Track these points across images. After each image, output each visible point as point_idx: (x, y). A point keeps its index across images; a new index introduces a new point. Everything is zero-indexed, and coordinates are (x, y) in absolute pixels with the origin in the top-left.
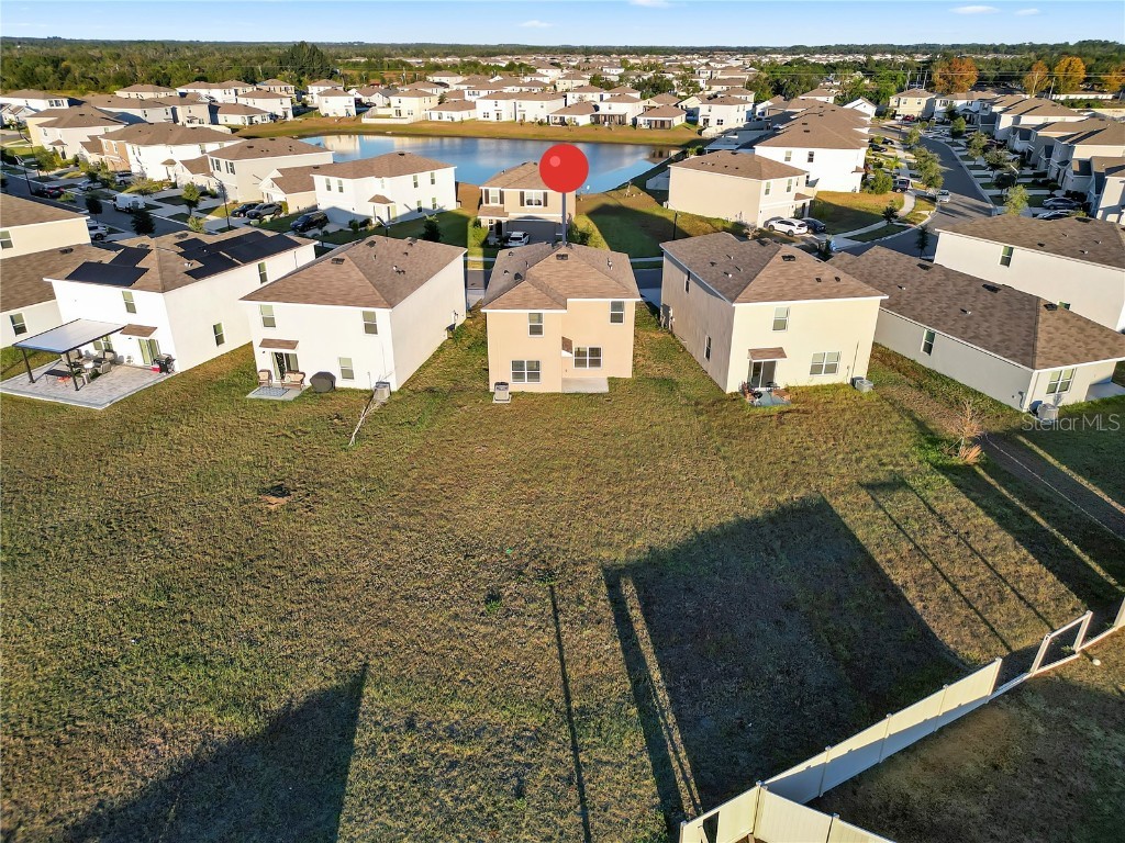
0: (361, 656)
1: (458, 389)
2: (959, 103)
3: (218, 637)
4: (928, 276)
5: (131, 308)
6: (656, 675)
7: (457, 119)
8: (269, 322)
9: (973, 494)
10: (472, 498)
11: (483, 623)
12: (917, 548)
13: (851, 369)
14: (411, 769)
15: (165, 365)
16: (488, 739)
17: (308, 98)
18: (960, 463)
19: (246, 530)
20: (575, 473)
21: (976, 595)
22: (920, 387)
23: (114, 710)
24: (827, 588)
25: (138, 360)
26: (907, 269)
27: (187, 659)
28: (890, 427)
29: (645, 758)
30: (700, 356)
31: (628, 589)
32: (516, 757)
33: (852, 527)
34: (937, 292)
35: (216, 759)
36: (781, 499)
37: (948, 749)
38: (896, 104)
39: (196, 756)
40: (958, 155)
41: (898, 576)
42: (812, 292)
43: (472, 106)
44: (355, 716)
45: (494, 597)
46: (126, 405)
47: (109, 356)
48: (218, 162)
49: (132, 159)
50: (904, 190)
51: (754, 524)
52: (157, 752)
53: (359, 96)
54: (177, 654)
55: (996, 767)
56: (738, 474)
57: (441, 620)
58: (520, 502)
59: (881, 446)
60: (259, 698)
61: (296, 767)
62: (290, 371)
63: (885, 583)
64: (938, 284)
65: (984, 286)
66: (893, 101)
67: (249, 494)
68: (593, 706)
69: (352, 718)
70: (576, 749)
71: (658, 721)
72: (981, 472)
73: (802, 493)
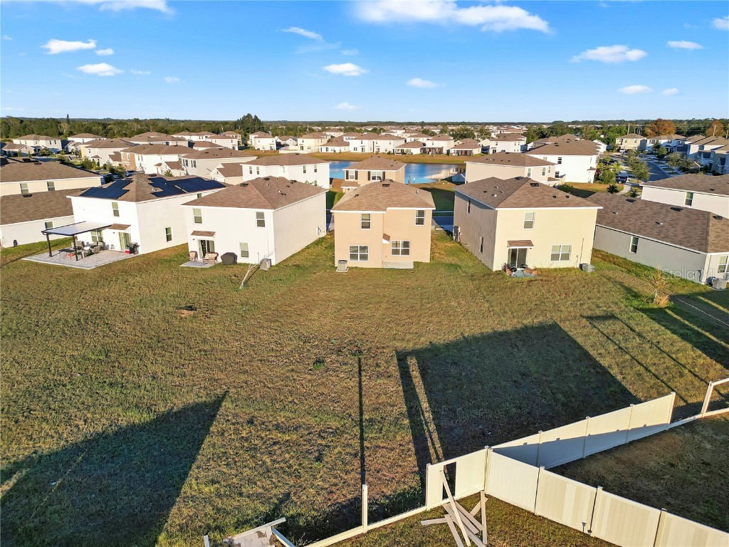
0: (225, 387)
1: (315, 265)
2: (663, 141)
3: (134, 375)
4: (634, 206)
5: (116, 213)
6: (425, 405)
7: (338, 151)
8: (198, 220)
9: (663, 323)
10: (315, 315)
11: (310, 374)
12: (620, 348)
13: (579, 258)
14: (246, 444)
15: (133, 249)
16: (302, 431)
17: (249, 142)
18: (655, 307)
19: (164, 326)
20: (384, 306)
21: (662, 373)
22: (629, 271)
23: (57, 407)
24: (553, 366)
25: (118, 248)
26: (619, 203)
27: (111, 385)
28: (605, 289)
29: (411, 446)
30: (476, 252)
31: (412, 362)
32: (320, 441)
33: (574, 337)
34: (639, 214)
35: (116, 434)
36: (525, 322)
37: (636, 453)
38: (620, 143)
39: (104, 432)
40: (661, 168)
41: (605, 362)
42: (550, 203)
43: (348, 144)
44: (214, 416)
45: (319, 362)
46: (105, 268)
47: (100, 244)
48: (187, 161)
49: (137, 163)
50: (623, 182)
51: (505, 333)
52: (79, 429)
53: (279, 140)
54: (105, 382)
55: (672, 465)
56: (497, 309)
57: (282, 372)
58: (346, 318)
59: (599, 298)
60: (152, 405)
61: (169, 440)
62: (209, 252)
63: (596, 365)
64: (640, 210)
65: (672, 208)
66: (618, 141)
67: (171, 309)
68: (379, 419)
69: (213, 417)
70: (362, 439)
71: (423, 429)
72: (670, 312)
73: (541, 319)
